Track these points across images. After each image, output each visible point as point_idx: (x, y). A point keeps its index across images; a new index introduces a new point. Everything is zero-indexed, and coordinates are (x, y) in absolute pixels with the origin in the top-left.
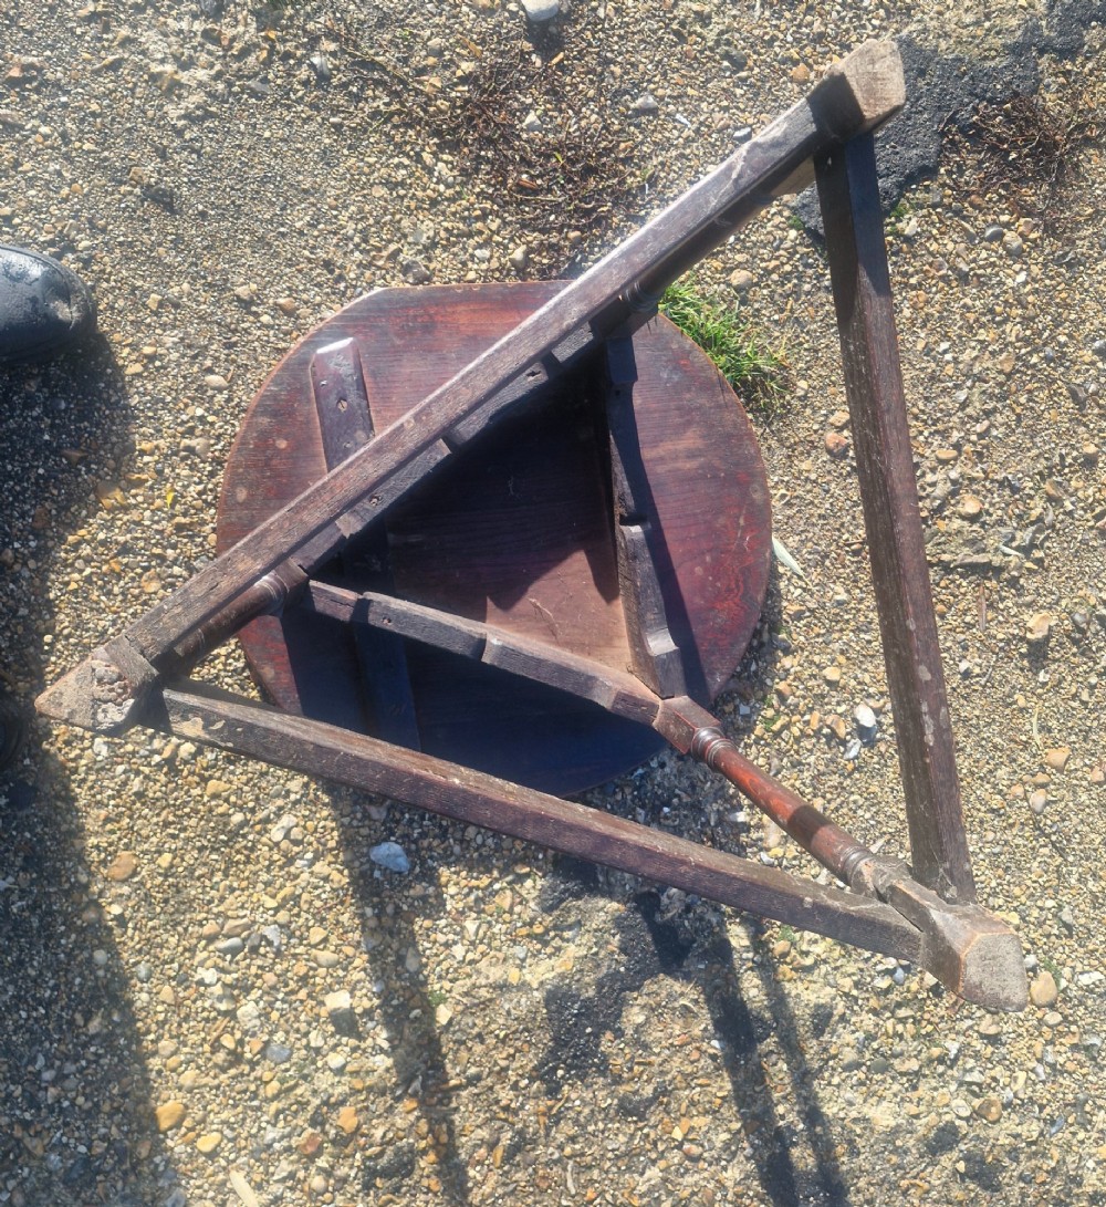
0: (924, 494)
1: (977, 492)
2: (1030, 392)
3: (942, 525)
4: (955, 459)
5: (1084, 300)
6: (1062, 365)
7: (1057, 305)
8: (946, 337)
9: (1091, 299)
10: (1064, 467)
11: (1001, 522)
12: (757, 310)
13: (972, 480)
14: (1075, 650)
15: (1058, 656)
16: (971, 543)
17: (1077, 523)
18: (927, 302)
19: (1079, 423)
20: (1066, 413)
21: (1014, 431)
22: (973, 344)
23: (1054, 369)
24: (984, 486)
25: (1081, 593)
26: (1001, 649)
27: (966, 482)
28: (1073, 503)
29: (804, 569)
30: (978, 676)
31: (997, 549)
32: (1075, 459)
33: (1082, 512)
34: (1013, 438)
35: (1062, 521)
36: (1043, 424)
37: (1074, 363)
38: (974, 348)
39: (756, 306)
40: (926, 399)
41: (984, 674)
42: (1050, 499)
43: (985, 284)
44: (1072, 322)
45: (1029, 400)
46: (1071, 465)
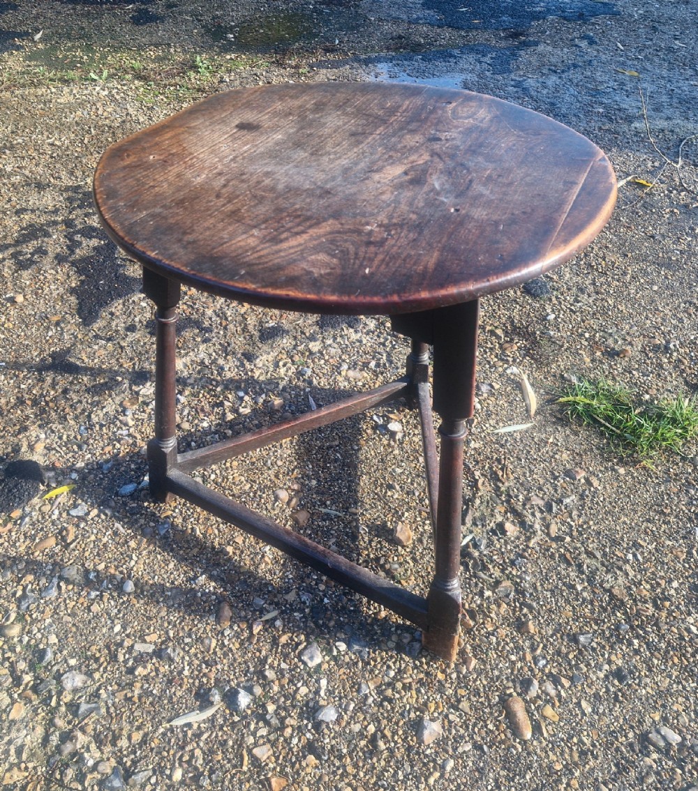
0: (527, 507)
1: (518, 538)
2: (592, 602)
3: (500, 509)
4: (548, 534)
5: (670, 677)
6: (612, 636)
7: (667, 652)
8: (647, 560)
9: (670, 684)
10: (521, 604)
11: (490, 544)
12: (677, 464)
13: (528, 539)
14: (372, 556)
15: (373, 544)
16: (483, 518)
17: (471, 596)
18: (677, 557)
19: (556, 631)
20: (567, 623)
21: (560, 579)
22: (639, 577)
23: (609, 628)
24: (522, 544)
25: (413, 578)
26: (397, 512)
27: (528, 534)
28: (488, 598)
29: (497, 434)
30: (386, 492)
31: (471, 532)
32: (525, 615)
33: (479, 602)
34: (555, 577)
35: (476, 584)
36: (562, 602)
37: (612, 647)
38: (635, 576)
39: (680, 464)
40: (599, 533)
41: (385, 496)
42: (498, 583)
43: (690, 601)
44: (651, 660)
45: (584, 600)
46: (521, 609)
